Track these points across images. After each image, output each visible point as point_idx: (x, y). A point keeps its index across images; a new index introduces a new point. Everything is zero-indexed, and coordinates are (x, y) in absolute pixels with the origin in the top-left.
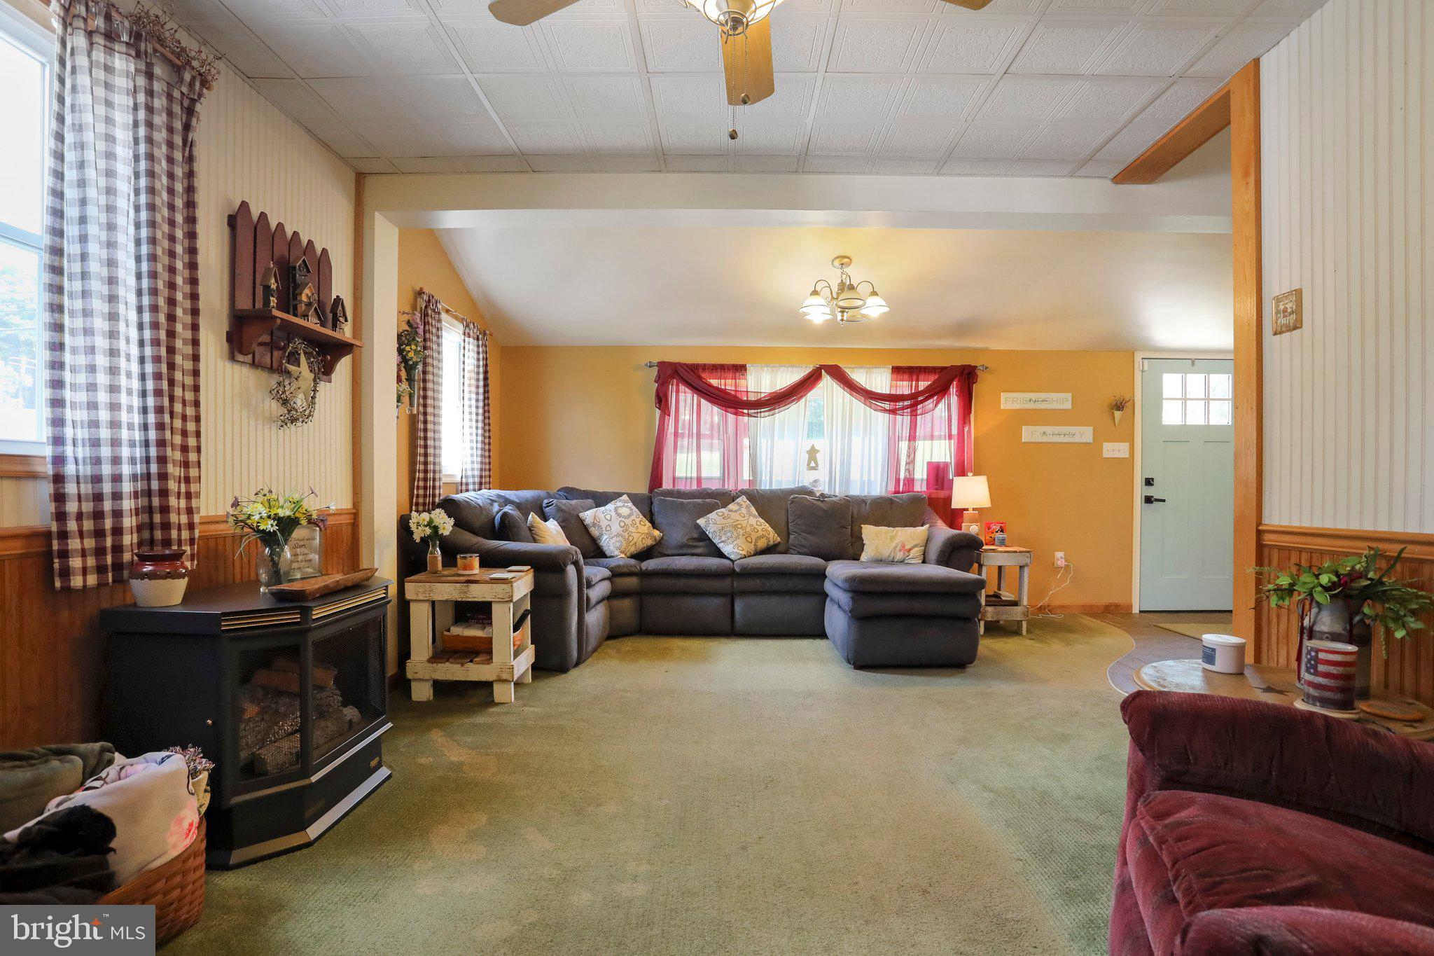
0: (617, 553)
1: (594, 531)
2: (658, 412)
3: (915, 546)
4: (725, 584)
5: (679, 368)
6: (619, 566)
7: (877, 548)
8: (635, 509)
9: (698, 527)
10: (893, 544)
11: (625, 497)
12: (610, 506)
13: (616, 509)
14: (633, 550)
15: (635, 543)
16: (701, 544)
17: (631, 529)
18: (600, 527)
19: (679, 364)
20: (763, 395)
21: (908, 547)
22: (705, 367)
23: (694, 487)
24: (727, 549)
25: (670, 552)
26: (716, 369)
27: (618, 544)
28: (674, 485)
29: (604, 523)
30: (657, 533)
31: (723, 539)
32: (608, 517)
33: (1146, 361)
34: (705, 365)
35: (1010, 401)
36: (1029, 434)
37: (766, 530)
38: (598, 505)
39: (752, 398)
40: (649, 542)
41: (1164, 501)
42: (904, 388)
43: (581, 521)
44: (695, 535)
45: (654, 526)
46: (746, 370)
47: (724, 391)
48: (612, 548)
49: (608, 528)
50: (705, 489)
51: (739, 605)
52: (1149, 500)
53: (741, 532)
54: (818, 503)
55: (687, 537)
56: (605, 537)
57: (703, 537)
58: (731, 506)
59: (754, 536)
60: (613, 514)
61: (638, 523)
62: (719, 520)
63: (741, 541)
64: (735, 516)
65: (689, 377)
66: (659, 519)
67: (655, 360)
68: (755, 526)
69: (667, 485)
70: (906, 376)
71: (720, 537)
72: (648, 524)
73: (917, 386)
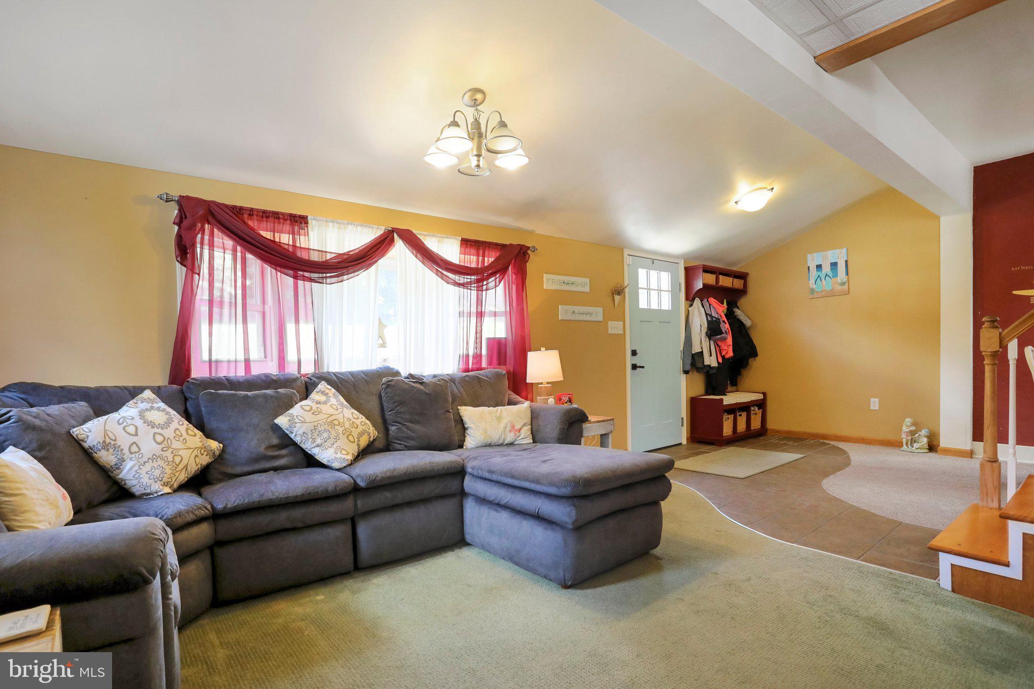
0: (156, 487)
1: (106, 457)
2: (180, 271)
3: (524, 425)
4: (347, 506)
5: (212, 205)
7: (485, 430)
8: (173, 412)
9: (277, 429)
10: (502, 425)
11: (147, 394)
12: (129, 411)
13: (142, 414)
14: (183, 477)
15: (186, 467)
16: (284, 452)
17: (176, 445)
18: (117, 448)
19: (214, 203)
20: (329, 257)
21: (518, 427)
22: (251, 212)
23: (241, 373)
24: (324, 455)
25: (238, 470)
26: (267, 217)
27: (157, 473)
28: (216, 374)
29: (124, 441)
30: (214, 445)
31: (319, 441)
32: (131, 429)
33: (631, 257)
34: (252, 210)
35: (550, 282)
36: (564, 312)
37: (366, 424)
38: (99, 412)
39: (315, 257)
40: (205, 460)
41: (643, 367)
42: (472, 261)
43: (78, 443)
44: (275, 441)
45: (208, 435)
46: (307, 223)
47: (279, 244)
48: (145, 480)
49: (134, 449)
50: (258, 377)
51: (364, 530)
52: (634, 367)
53: (340, 430)
54: (418, 385)
55: (267, 443)
56: (128, 465)
57: (286, 441)
58: (314, 396)
59: (355, 433)
60: (139, 423)
61: (184, 433)
62: (309, 417)
63: (343, 442)
64: (326, 409)
65: (236, 224)
66: (212, 423)
67: (176, 192)
68: (353, 420)
69: (198, 372)
70: (473, 251)
71: (314, 440)
72: (199, 433)
73: (483, 261)
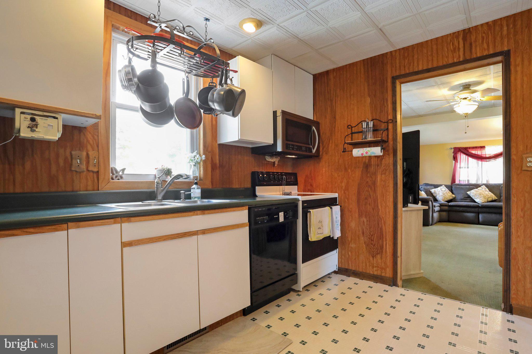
0: (441, 200)
1: (435, 195)
2: (454, 162)
4: (476, 210)
5: (461, 149)
6: (442, 203)
8: (447, 189)
9: (467, 194)
11: (443, 186)
12: (439, 188)
13: (441, 189)
14: (446, 200)
15: (447, 198)
16: (469, 199)
17: (446, 194)
18: (436, 193)
19: (461, 148)
20: (492, 155)
22: (470, 148)
23: (467, 183)
24: (477, 200)
25: (458, 201)
26: (474, 148)
27: (442, 198)
28: (459, 182)
29: (437, 193)
30: (454, 195)
31: (476, 197)
32: (439, 191)
34: (470, 147)
37: (492, 195)
38: (435, 188)
39: (487, 156)
40: (451, 198)
43: (431, 192)
44: (466, 196)
45: (453, 193)
46: (485, 148)
47: (477, 155)
48: (440, 199)
49: (439, 194)
50: (470, 184)
51: (481, 216)
53: (482, 196)
55: (463, 197)
56: (437, 196)
57: (469, 197)
58: (479, 188)
59: (487, 197)
60: (440, 190)
61: (448, 193)
62: (475, 192)
63: (482, 198)
64: (481, 191)
65: (465, 152)
66: (454, 192)
67: (453, 147)
68: (487, 194)
69: (457, 182)
71: (475, 197)
72: (451, 193)
